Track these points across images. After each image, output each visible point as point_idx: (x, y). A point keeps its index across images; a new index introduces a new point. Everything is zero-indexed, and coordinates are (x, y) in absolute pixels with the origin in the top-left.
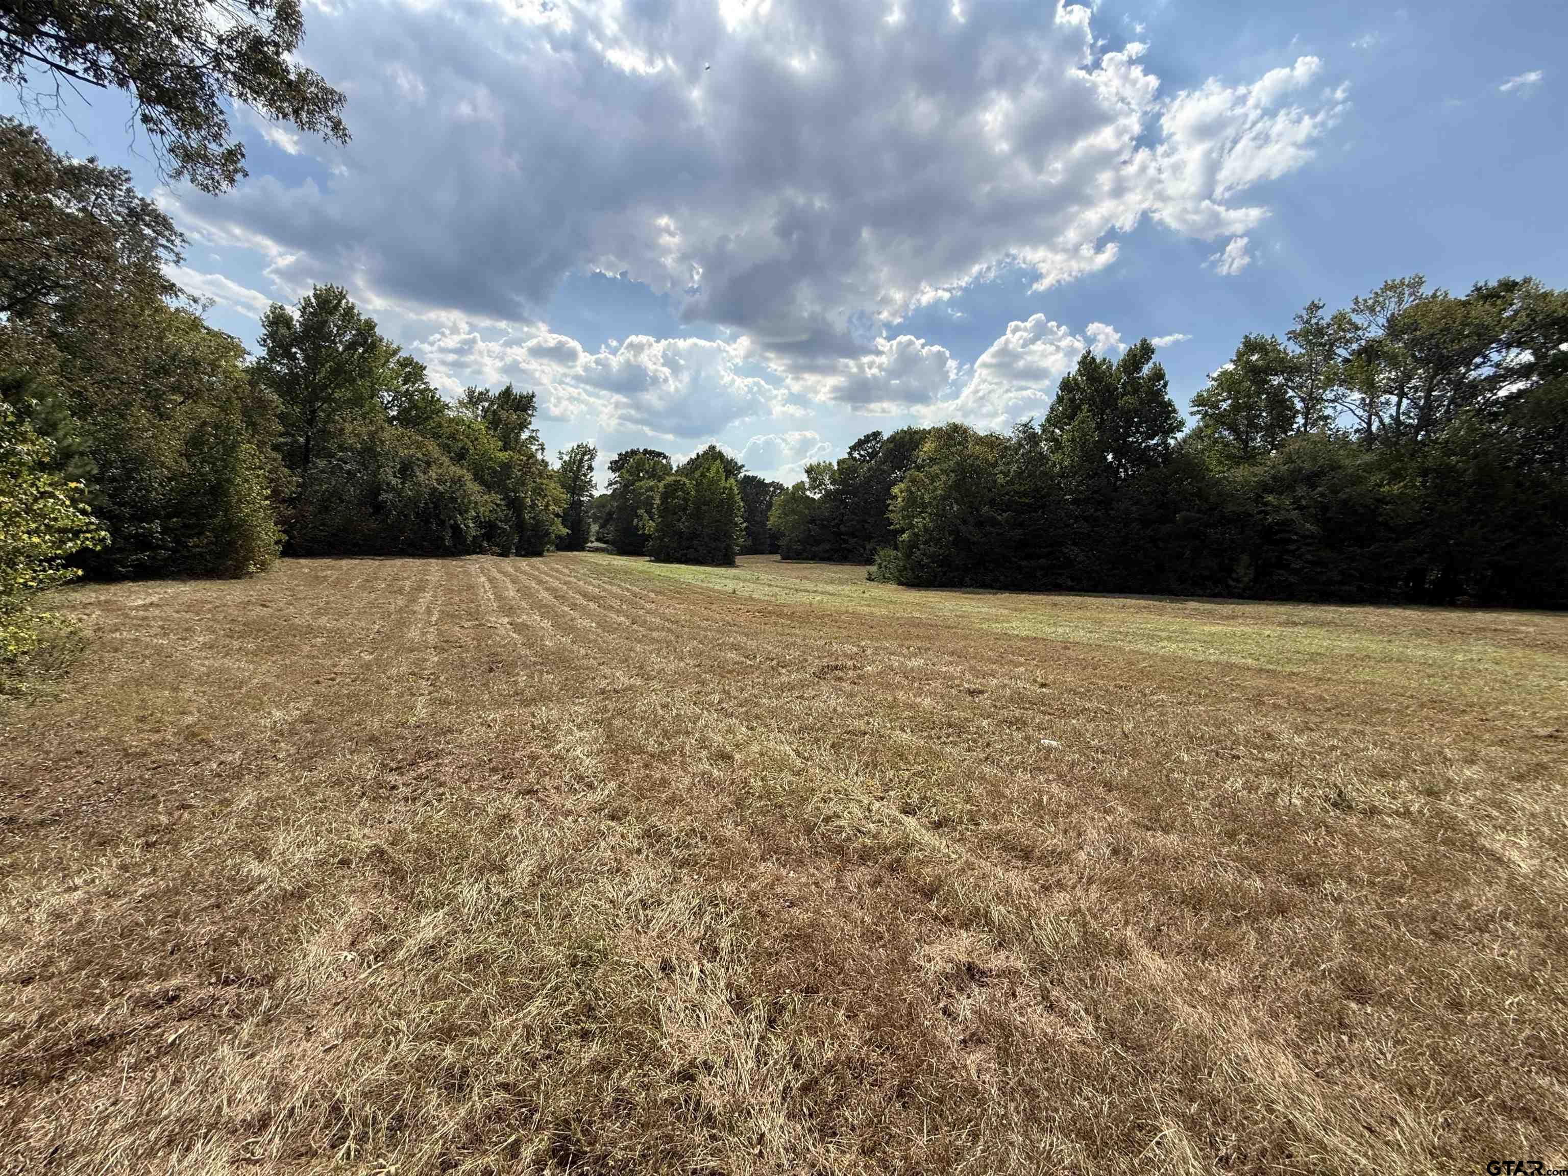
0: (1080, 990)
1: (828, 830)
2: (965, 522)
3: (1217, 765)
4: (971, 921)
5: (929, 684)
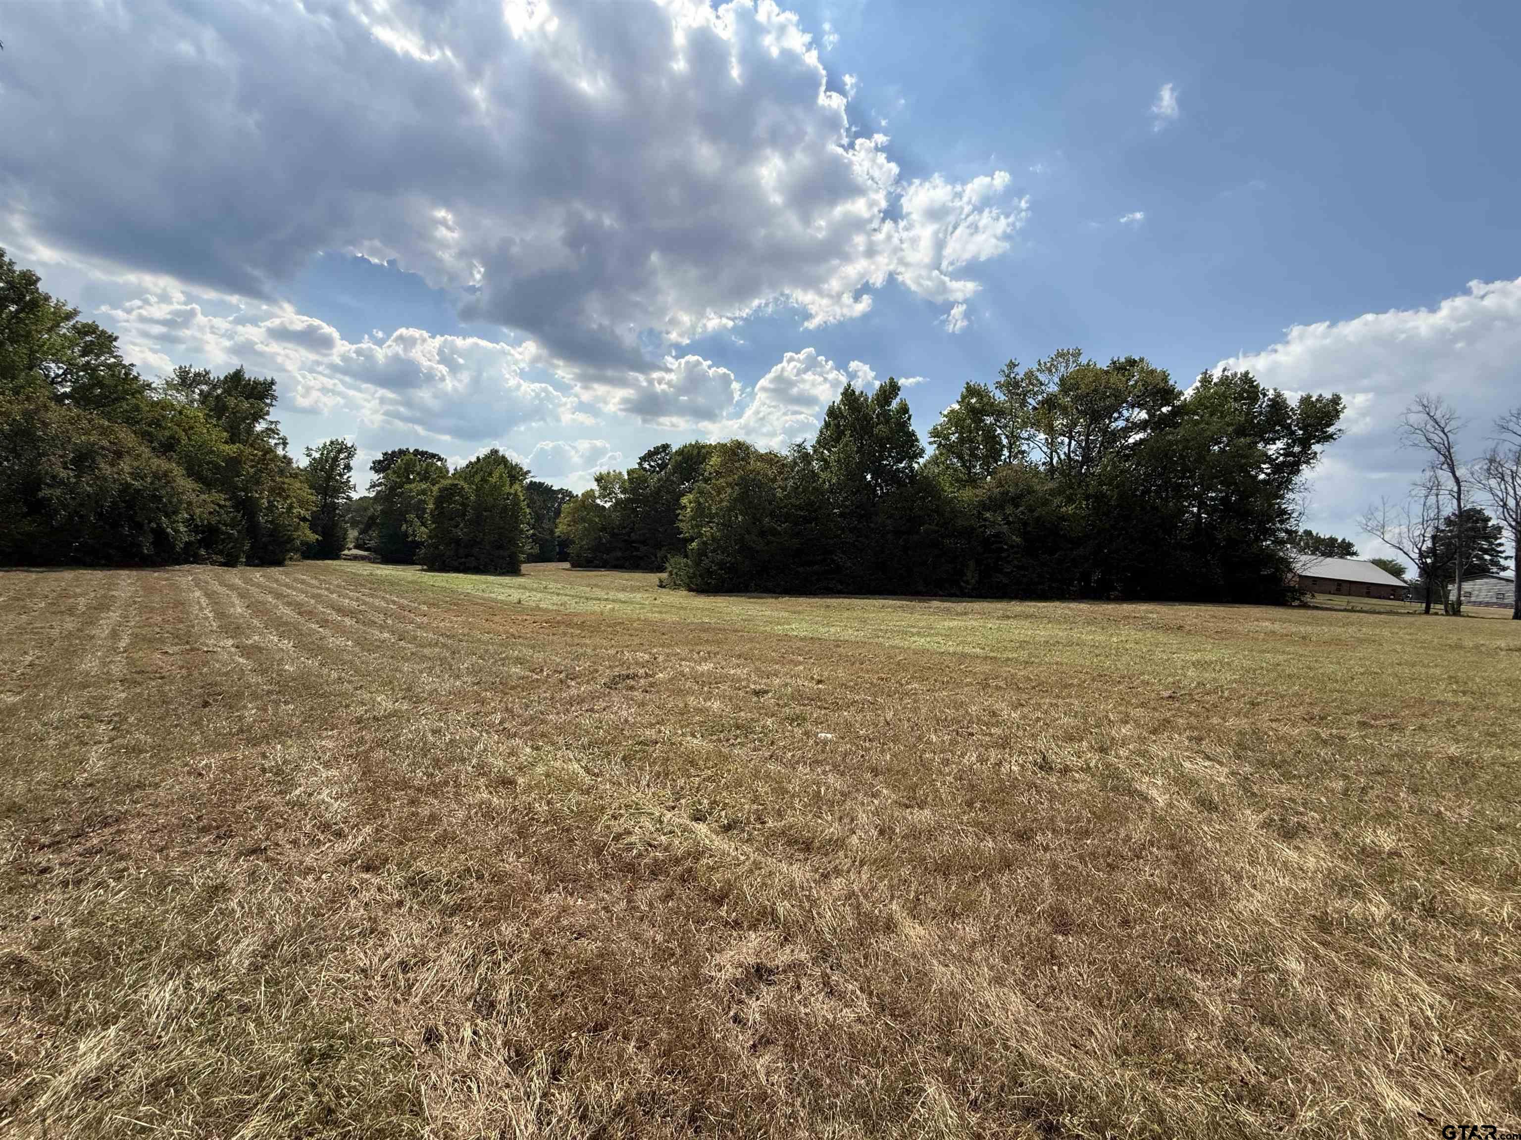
1: (619, 849)
2: (749, 533)
3: (957, 742)
4: (758, 920)
5: (718, 688)
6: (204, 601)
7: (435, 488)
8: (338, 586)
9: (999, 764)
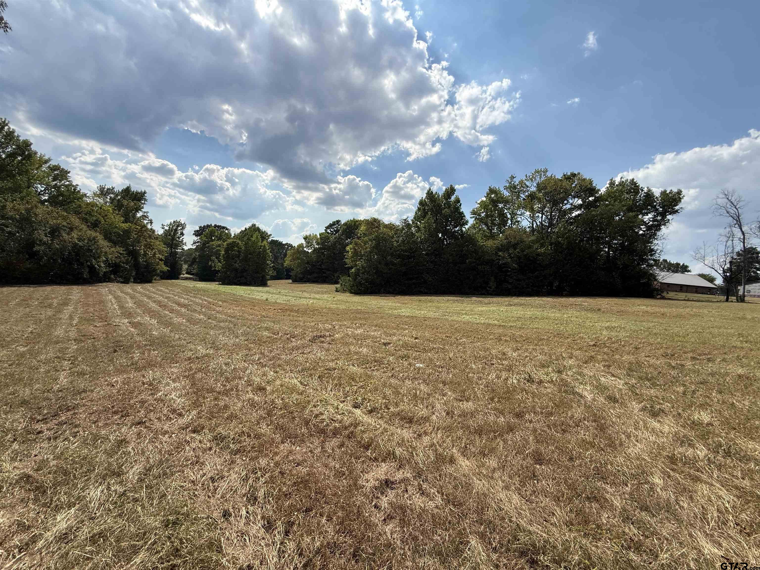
0: (435, 482)
1: (317, 422)
2: (380, 263)
4: (386, 457)
5: (365, 342)
6: (113, 301)
7: (225, 243)
8: (178, 293)
9: (507, 379)
